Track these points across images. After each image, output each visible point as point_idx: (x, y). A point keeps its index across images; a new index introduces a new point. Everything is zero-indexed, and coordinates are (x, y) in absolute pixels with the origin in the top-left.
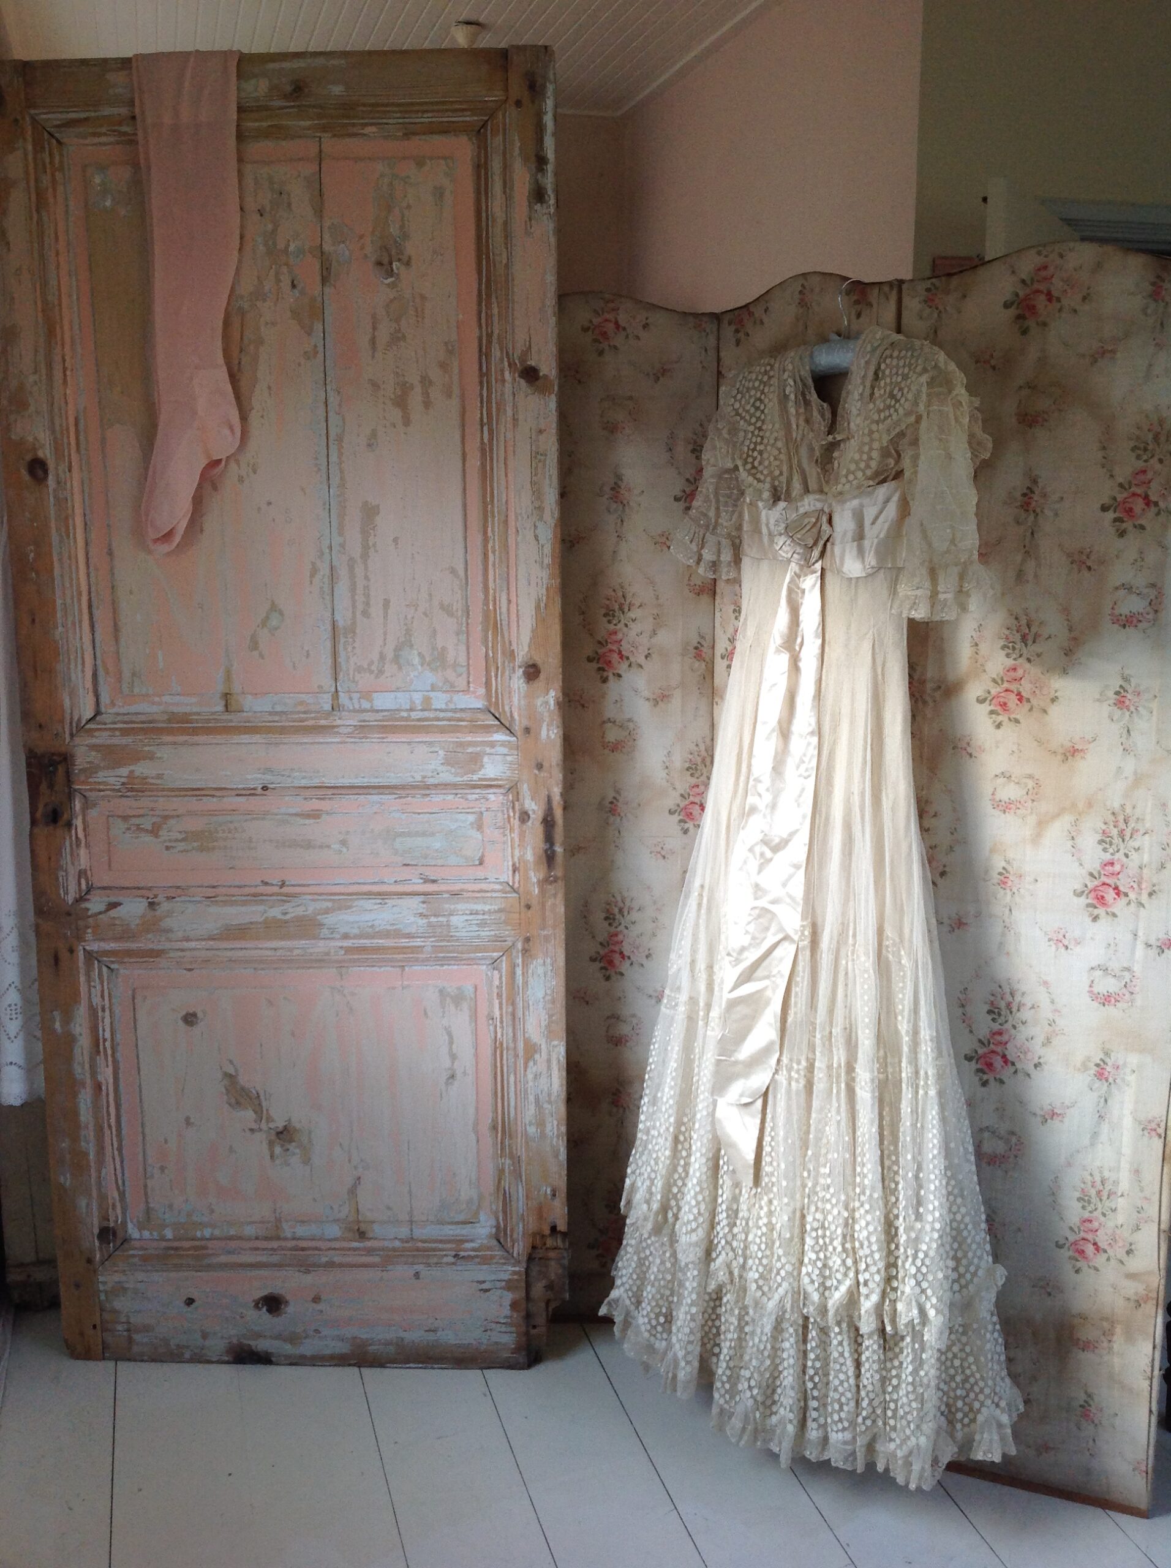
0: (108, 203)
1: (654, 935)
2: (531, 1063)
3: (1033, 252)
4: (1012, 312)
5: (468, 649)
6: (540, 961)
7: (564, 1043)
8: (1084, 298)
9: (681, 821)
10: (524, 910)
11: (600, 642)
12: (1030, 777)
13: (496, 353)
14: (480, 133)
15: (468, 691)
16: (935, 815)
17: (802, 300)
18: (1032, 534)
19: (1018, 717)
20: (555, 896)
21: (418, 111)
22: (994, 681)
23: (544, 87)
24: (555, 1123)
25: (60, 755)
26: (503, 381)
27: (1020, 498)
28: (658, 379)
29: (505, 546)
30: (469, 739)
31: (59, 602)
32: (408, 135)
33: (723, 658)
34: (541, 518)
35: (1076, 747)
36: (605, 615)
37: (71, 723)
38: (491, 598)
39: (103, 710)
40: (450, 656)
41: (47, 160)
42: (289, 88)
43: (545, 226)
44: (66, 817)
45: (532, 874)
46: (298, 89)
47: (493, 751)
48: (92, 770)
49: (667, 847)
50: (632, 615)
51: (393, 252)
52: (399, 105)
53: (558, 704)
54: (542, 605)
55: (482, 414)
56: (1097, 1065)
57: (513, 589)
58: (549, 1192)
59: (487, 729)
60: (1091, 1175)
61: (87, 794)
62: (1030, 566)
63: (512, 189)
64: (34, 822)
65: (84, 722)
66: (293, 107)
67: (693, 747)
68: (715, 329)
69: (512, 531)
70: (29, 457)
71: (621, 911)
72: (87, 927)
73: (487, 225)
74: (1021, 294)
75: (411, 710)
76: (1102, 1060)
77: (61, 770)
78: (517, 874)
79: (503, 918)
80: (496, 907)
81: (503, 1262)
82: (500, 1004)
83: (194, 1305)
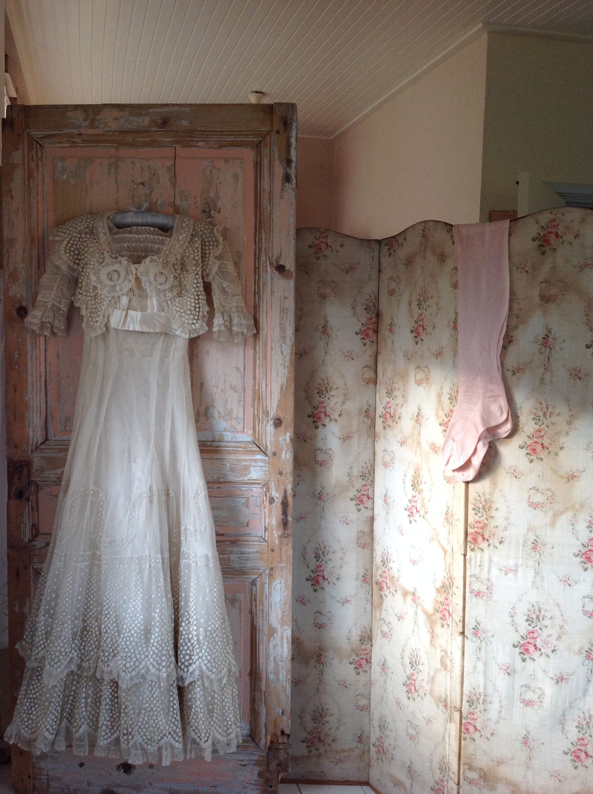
0: (65, 177)
1: (341, 567)
2: (272, 639)
3: (549, 211)
4: (536, 243)
5: (244, 410)
6: (278, 581)
7: (290, 628)
8: (576, 237)
9: (356, 504)
10: (270, 552)
11: (314, 407)
12: (549, 490)
13: (263, 258)
14: (257, 147)
15: (244, 431)
16: (497, 509)
17: (424, 234)
18: (549, 359)
19: (542, 457)
20: (287, 544)
21: (226, 135)
22: (529, 437)
23: (291, 124)
24: (285, 673)
25: (25, 462)
26: (267, 272)
27: (541, 339)
28: (348, 272)
29: (265, 357)
30: (243, 457)
31: (30, 381)
32: (220, 147)
33: (380, 417)
34: (285, 342)
35: (574, 474)
36: (318, 393)
37: (32, 445)
38: (257, 383)
39: (49, 438)
40: (235, 413)
41: (35, 155)
42: (160, 122)
43: (290, 193)
44: (26, 496)
45: (275, 532)
46: (165, 122)
47: (256, 464)
48: (42, 470)
49: (349, 518)
50: (332, 393)
51: (211, 206)
52: (216, 132)
53: (291, 440)
54: (284, 387)
55: (255, 288)
56: (587, 651)
57: (269, 378)
58: (280, 712)
59: (253, 452)
60: (583, 713)
61: (39, 483)
62: (547, 376)
63: (274, 175)
64: (9, 497)
65: (39, 444)
66: (161, 131)
67: (363, 464)
68: (378, 248)
69: (269, 349)
70: (17, 305)
71: (323, 553)
72: (35, 555)
73: (260, 193)
74: (542, 234)
75: (213, 441)
76: (589, 648)
77: (25, 469)
78: (267, 532)
79: (259, 556)
80: (255, 550)
81: (254, 750)
82: (256, 605)
83: (84, 767)
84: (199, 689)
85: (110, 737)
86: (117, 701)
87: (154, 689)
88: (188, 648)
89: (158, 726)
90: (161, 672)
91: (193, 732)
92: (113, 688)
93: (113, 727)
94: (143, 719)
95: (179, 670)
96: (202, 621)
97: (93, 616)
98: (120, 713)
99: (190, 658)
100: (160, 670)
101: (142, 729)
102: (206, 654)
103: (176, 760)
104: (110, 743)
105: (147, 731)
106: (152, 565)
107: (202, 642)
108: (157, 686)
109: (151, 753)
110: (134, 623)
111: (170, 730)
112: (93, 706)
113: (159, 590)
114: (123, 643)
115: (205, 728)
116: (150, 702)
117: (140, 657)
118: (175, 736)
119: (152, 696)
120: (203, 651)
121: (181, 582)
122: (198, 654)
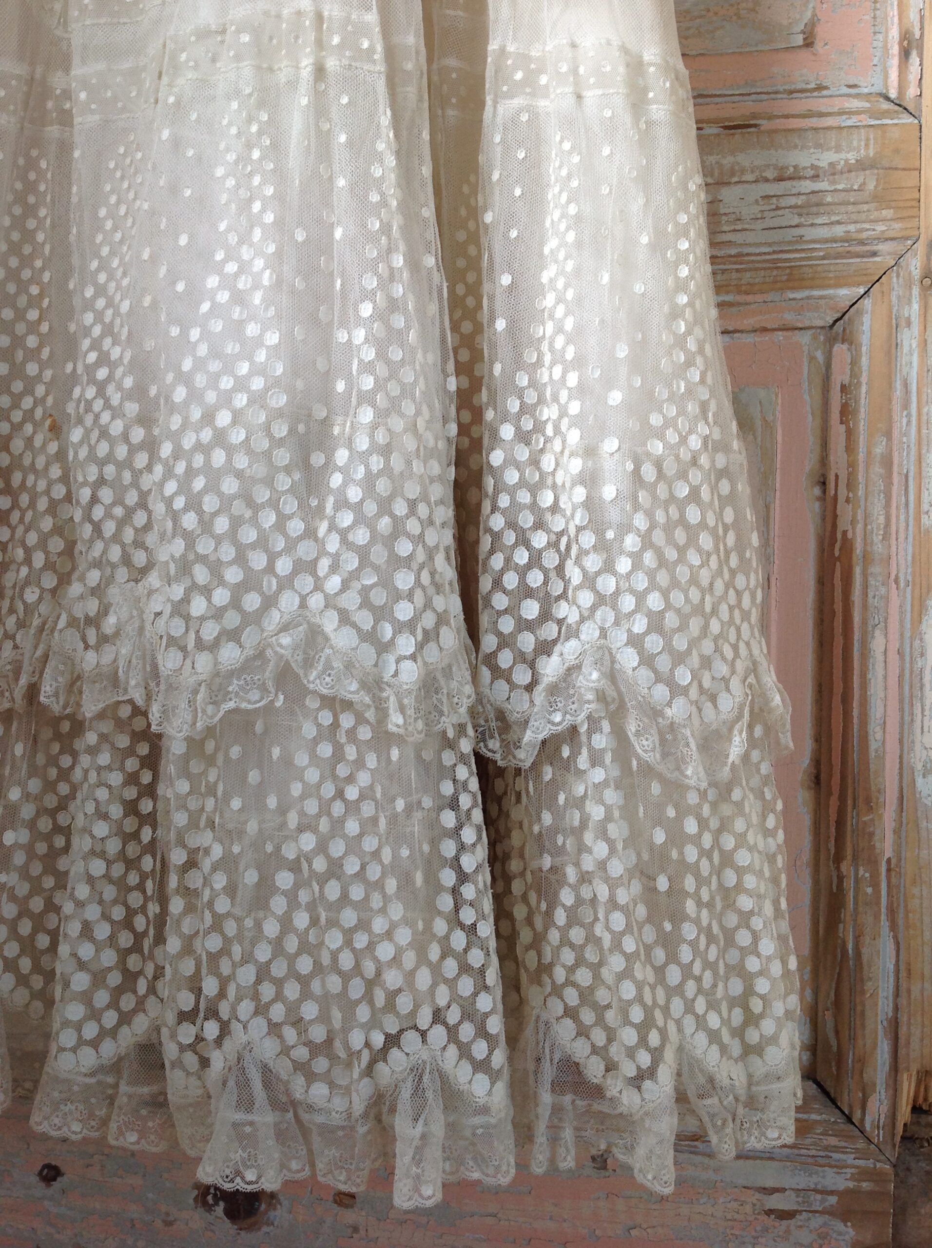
78: (914, 59)
79: (871, 186)
80: (852, 157)
81: (833, 1141)
82: (850, 434)
83: (57, 1185)
84: (598, 775)
85: (113, 1033)
86: (153, 841)
87: (351, 752)
88: (535, 560)
89: (369, 968)
90: (390, 659)
91: (568, 1022)
92: (132, 764)
93: (130, 978)
94: (286, 923)
95: (485, 673)
96: (616, 397)
97: (39, 413)
98: (163, 900)
99: (545, 616)
100: (383, 648)
101: (279, 983)
102: (641, 582)
103: (476, 1175)
104: (116, 1067)
105: (306, 994)
106: (332, 64)
107: (614, 515)
108: (365, 733)
109: (327, 1130)
110: (228, 369)
111: (442, 996)
112: (36, 869)
113: (375, 198)
114: (171, 487)
115: (639, 999)
116: (324, 825)
117: (270, 569)
118: (467, 1031)
119: (340, 794)
120: (624, 565)
121: (488, 218)
122: (589, 581)
